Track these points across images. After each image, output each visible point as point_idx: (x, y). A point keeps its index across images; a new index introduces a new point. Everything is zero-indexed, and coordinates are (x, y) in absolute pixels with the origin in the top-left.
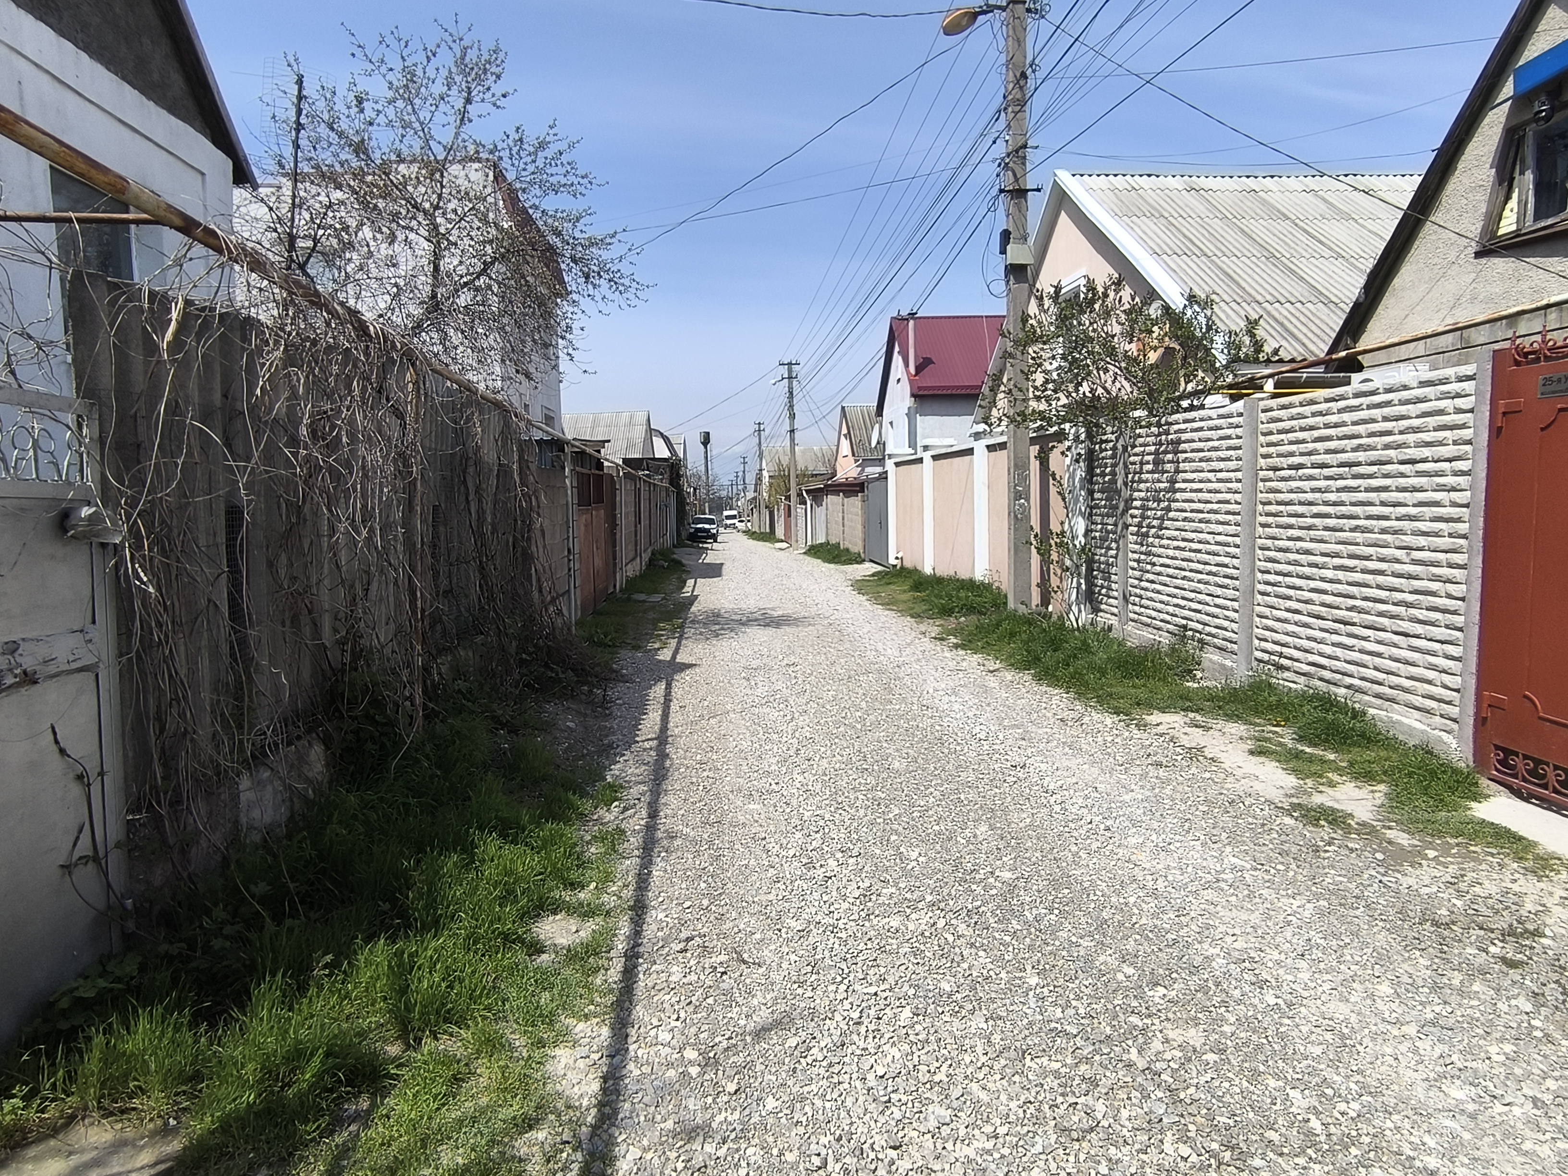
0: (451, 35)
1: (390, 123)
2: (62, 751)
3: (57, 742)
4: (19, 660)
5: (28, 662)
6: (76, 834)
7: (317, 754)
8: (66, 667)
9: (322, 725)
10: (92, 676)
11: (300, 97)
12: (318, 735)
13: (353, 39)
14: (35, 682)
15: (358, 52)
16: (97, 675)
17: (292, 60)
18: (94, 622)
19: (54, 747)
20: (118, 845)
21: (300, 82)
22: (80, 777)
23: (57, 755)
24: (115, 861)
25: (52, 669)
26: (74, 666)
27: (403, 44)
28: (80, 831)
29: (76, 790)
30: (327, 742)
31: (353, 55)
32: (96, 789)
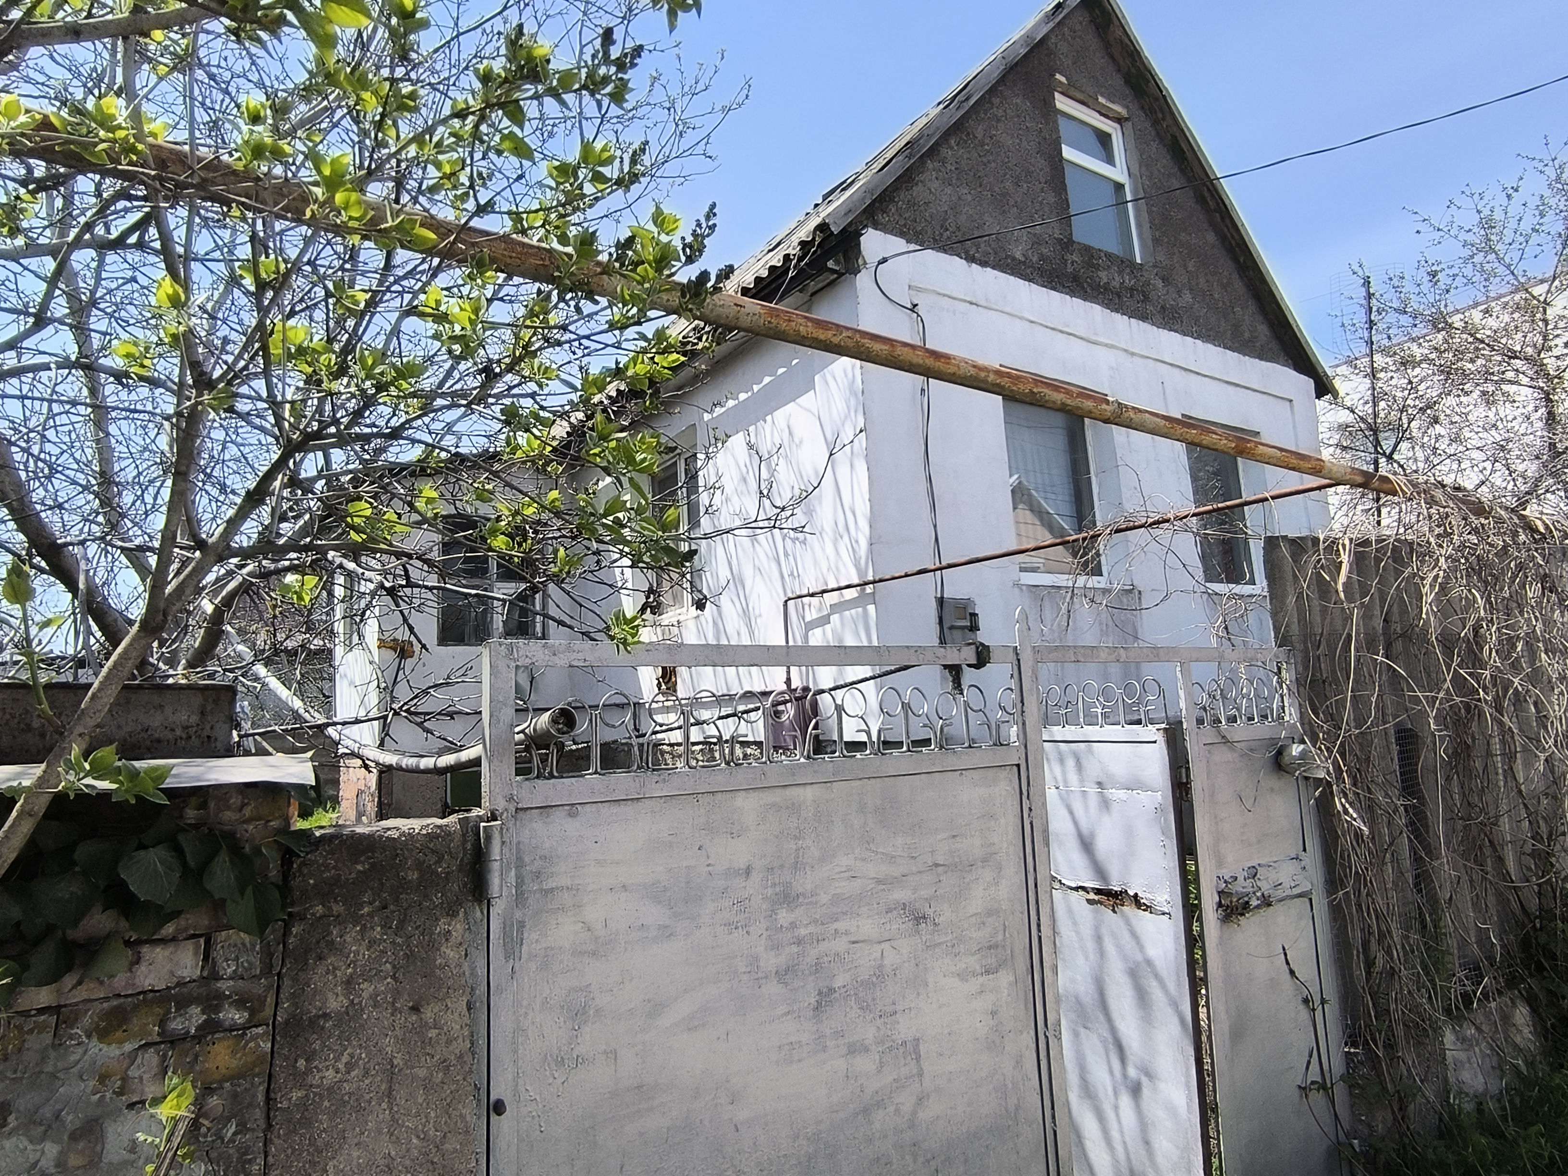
0: (1541, 161)
1: (1470, 282)
2: (1292, 972)
3: (1288, 963)
4: (1259, 884)
5: (1266, 887)
6: (1307, 1058)
7: (1521, 1015)
8: (1288, 892)
9: (1523, 980)
10: (1307, 900)
11: (1370, 296)
12: (1520, 992)
13: (1416, 217)
14: (1269, 905)
15: (1422, 227)
16: (1311, 900)
17: (1356, 267)
18: (1305, 850)
19: (1286, 967)
20: (1342, 1078)
21: (1367, 283)
22: (1306, 1001)
23: (1288, 976)
24: (1340, 1091)
25: (1280, 893)
26: (1296, 891)
27: (1476, 197)
28: (1311, 1056)
29: (1304, 1014)
30: (1531, 1001)
31: (1418, 232)
32: (1319, 1014)
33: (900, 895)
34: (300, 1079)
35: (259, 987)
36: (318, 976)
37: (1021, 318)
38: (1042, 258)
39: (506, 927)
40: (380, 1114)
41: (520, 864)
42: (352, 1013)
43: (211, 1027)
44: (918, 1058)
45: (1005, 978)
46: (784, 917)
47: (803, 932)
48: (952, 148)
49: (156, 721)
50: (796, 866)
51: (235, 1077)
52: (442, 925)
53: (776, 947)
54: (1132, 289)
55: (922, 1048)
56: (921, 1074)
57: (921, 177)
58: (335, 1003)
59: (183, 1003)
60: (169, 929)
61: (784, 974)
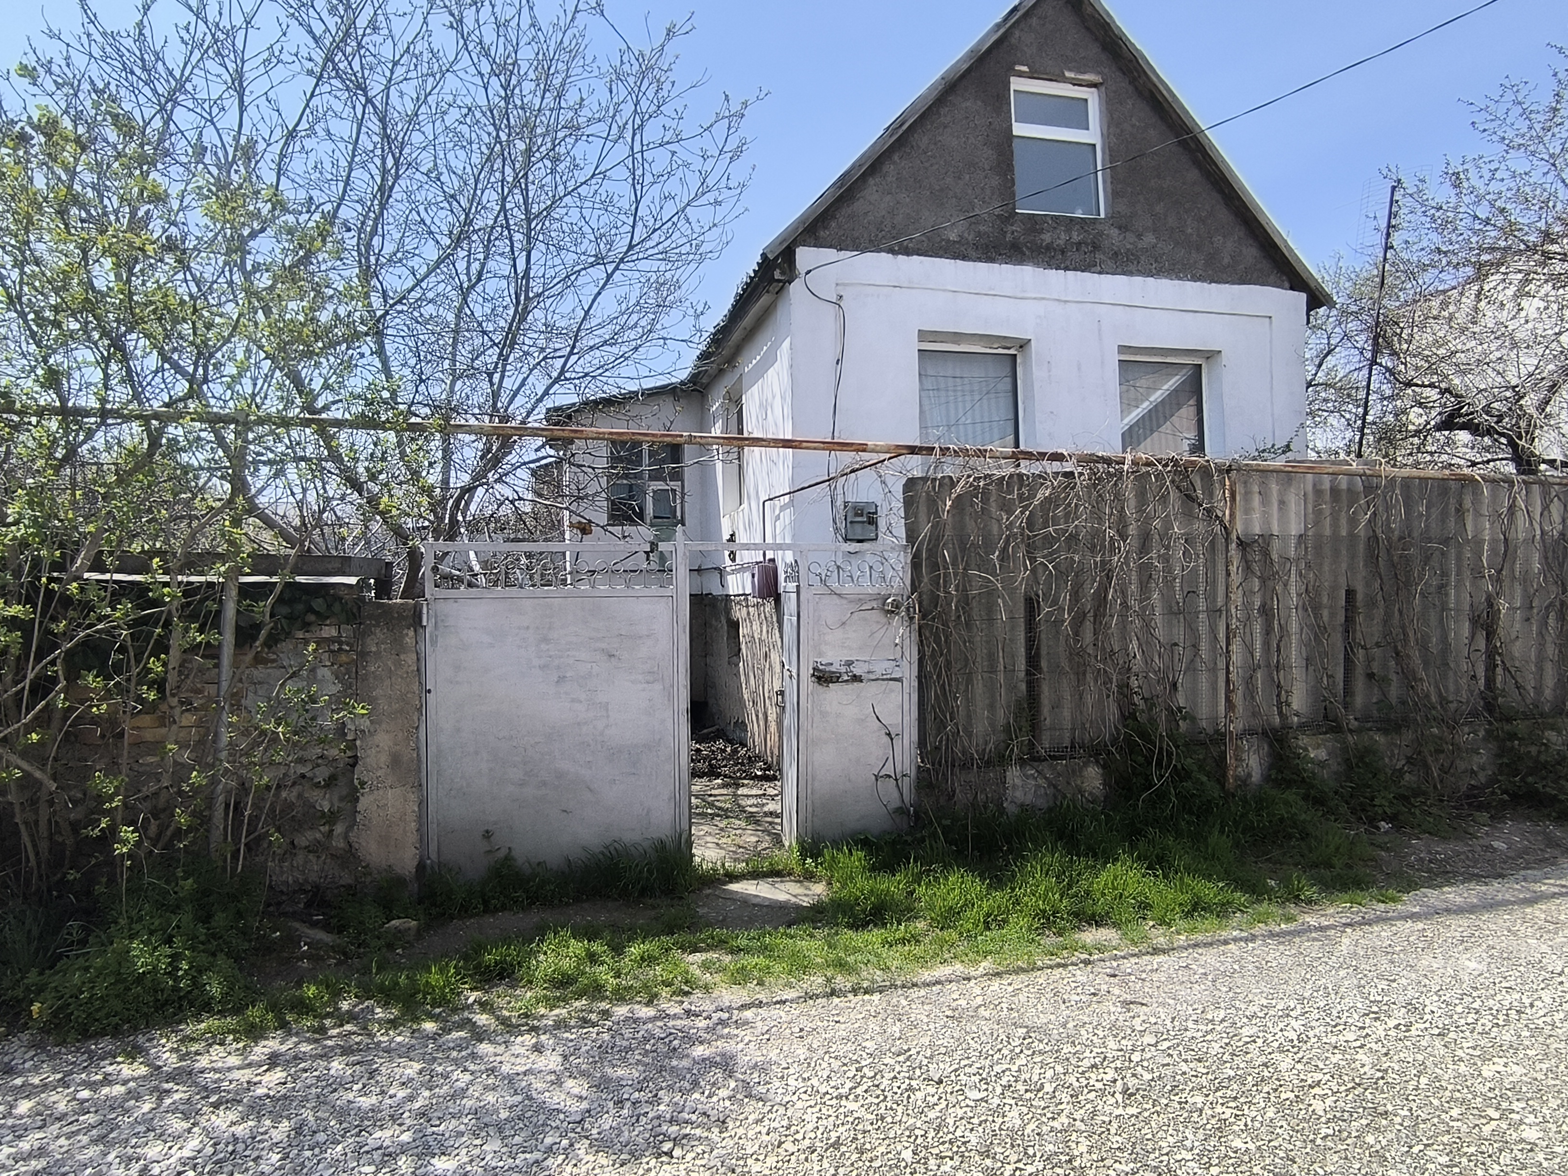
2: (878, 718)
3: (875, 713)
4: (852, 669)
5: (858, 671)
6: (884, 762)
7: (1094, 773)
8: (881, 677)
9: (1105, 754)
10: (899, 684)
12: (1097, 760)
14: (862, 681)
16: (902, 684)
18: (902, 656)
19: (873, 715)
20: (906, 775)
22: (888, 734)
23: (874, 719)
24: (905, 783)
25: (872, 676)
26: (887, 677)
28: (886, 761)
29: (885, 740)
30: (1105, 767)
32: (897, 742)
33: (604, 645)
34: (364, 668)
35: (352, 641)
36: (368, 641)
37: (944, 290)
38: (979, 234)
39: (431, 636)
40: (387, 682)
41: (436, 617)
42: (378, 654)
43: (340, 649)
44: (607, 710)
45: (658, 687)
46: (543, 646)
47: (551, 653)
48: (894, 163)
49: (330, 566)
50: (550, 628)
51: (347, 664)
52: (405, 631)
53: (540, 657)
54: (1079, 244)
55: (610, 707)
56: (608, 717)
57: (862, 194)
58: (374, 649)
59: (334, 642)
60: (328, 622)
61: (543, 668)
